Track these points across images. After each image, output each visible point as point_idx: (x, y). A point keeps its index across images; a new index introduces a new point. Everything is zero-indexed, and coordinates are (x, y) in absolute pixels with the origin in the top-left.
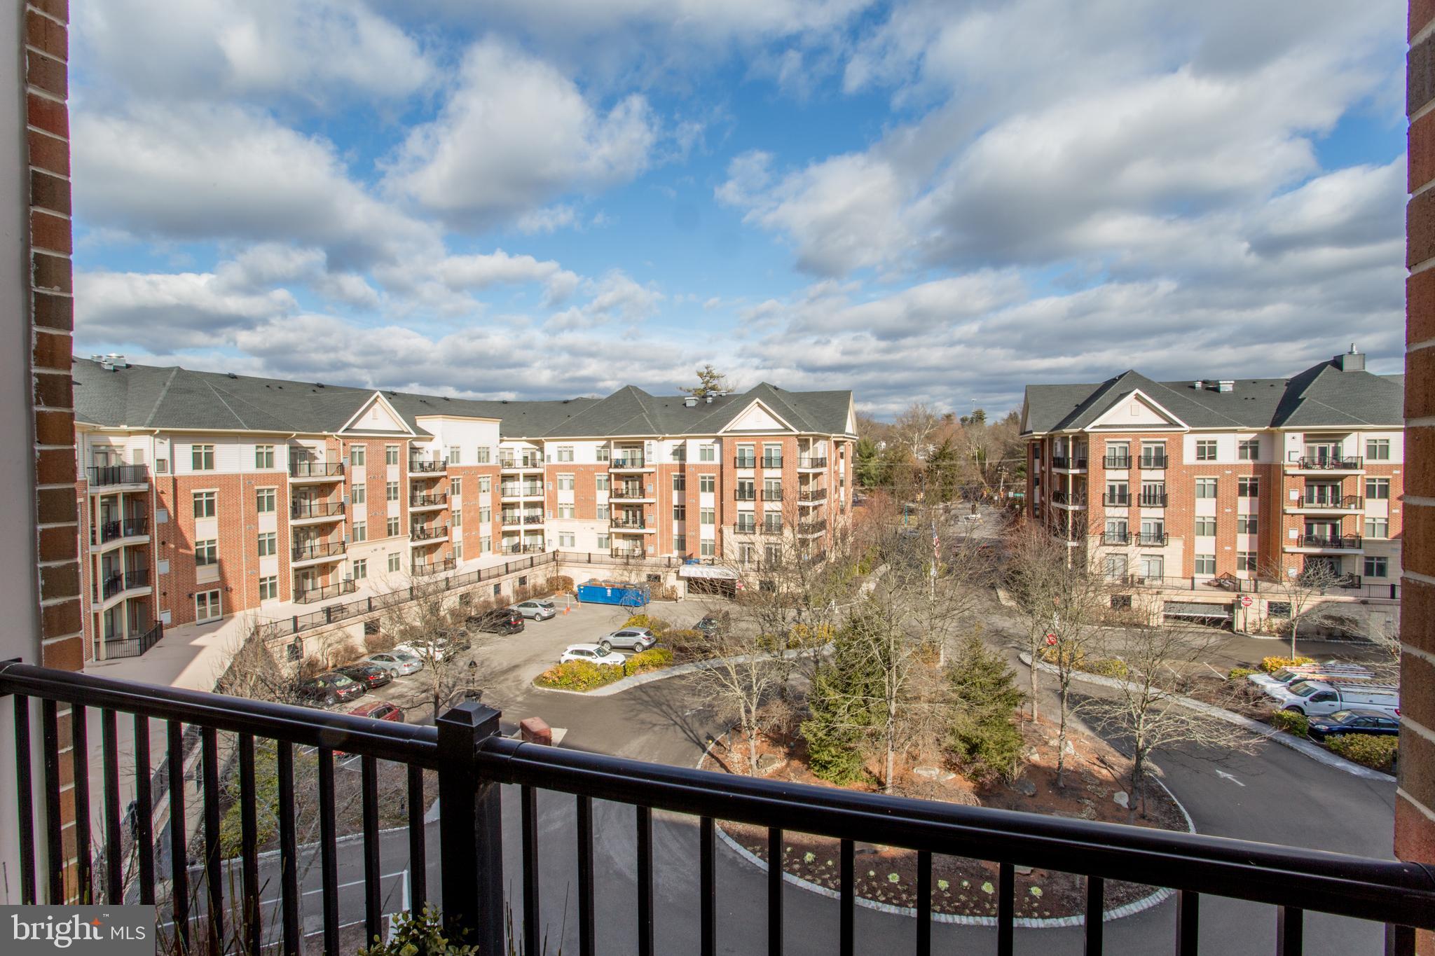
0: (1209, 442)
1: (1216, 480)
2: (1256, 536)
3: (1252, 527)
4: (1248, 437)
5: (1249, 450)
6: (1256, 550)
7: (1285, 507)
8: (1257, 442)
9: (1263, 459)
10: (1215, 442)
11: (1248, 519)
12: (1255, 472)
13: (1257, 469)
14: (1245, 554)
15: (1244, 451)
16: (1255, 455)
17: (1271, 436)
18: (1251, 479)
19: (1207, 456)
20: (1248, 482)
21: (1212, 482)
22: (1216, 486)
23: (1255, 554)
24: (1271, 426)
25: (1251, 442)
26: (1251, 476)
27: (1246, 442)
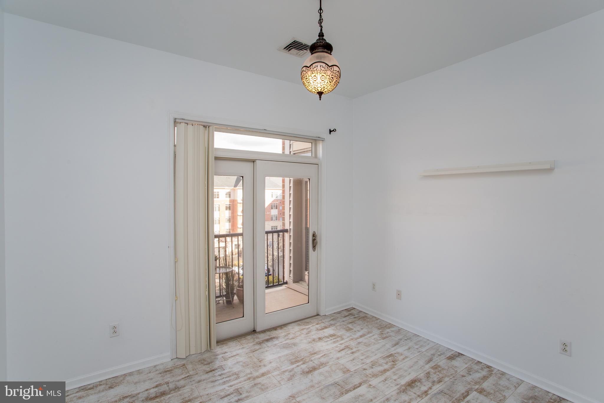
0: (217, 192)
1: (219, 205)
2: (230, 223)
3: (229, 220)
4: (228, 191)
5: (228, 195)
6: (231, 228)
7: (238, 214)
8: (230, 192)
9: (232, 198)
10: (218, 192)
11: (228, 218)
12: (230, 202)
13: (230, 201)
14: (228, 230)
15: (227, 195)
16: (230, 197)
17: (234, 190)
18: (229, 205)
19: (216, 197)
20: (228, 206)
21: (218, 206)
22: (219, 207)
23: (230, 229)
24: (234, 187)
25: (229, 192)
26: (229, 204)
27: (227, 193)
